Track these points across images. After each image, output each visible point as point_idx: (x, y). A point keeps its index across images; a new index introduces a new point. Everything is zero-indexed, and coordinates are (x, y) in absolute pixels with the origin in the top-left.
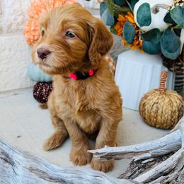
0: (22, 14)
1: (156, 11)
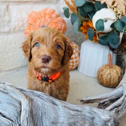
0: (22, 20)
1: (106, 21)
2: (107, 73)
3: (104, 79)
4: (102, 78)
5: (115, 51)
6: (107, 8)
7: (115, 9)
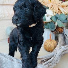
1: (48, 16)
2: (48, 44)
3: (47, 47)
4: (46, 47)
5: (54, 32)
6: (49, 9)
7: (53, 10)
